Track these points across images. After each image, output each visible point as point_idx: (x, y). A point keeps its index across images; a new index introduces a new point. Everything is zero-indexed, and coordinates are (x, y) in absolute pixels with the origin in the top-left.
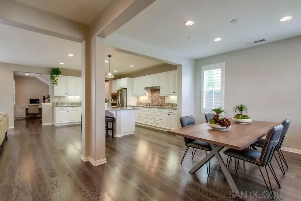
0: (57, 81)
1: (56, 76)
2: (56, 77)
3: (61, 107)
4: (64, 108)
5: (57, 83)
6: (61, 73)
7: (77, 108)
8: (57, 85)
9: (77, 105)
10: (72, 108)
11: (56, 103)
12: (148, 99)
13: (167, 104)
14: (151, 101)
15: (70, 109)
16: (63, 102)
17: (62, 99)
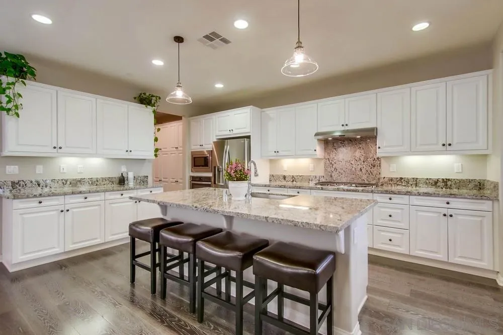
0: (20, 101)
1: (11, 79)
2: (13, 84)
3: (35, 196)
4: (48, 202)
5: (17, 107)
6: (33, 74)
7: (98, 198)
8: (18, 115)
9: (94, 188)
10: (79, 199)
11: (13, 183)
12: (312, 166)
13: (391, 180)
14: (326, 170)
15: (73, 201)
16: (39, 179)
17: (40, 169)
